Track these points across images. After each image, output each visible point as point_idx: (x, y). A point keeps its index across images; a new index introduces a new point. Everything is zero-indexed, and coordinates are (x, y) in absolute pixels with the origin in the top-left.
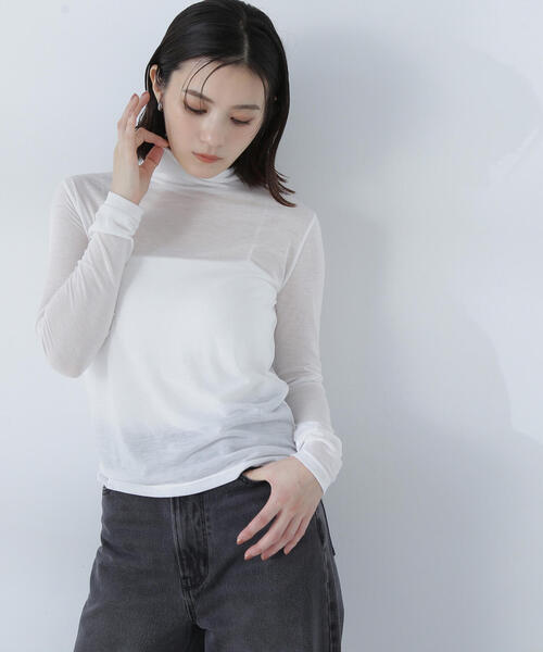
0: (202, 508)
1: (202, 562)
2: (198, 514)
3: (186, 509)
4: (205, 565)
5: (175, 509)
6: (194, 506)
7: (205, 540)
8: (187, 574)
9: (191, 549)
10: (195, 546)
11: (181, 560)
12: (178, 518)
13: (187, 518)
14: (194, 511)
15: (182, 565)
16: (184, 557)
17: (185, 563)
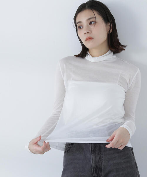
1: (100, 171)
2: (99, 155)
7: (101, 164)
8: (95, 175)
9: (97, 166)
10: (98, 166)
11: (93, 170)
12: (93, 157)
13: (96, 157)
14: (98, 154)
16: (94, 169)
17: (94, 171)
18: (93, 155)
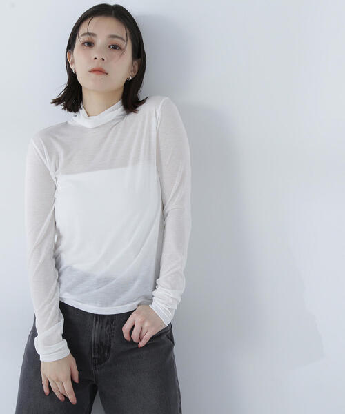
0: (112, 322)
1: (106, 351)
2: (108, 326)
3: (103, 321)
4: (109, 352)
5: (96, 320)
6: (108, 320)
7: (110, 340)
8: (96, 356)
9: (102, 343)
10: (104, 342)
11: (94, 349)
12: (97, 326)
13: (102, 327)
14: (107, 323)
15: (94, 352)
16: (96, 347)
17: (96, 350)
18: (98, 322)
